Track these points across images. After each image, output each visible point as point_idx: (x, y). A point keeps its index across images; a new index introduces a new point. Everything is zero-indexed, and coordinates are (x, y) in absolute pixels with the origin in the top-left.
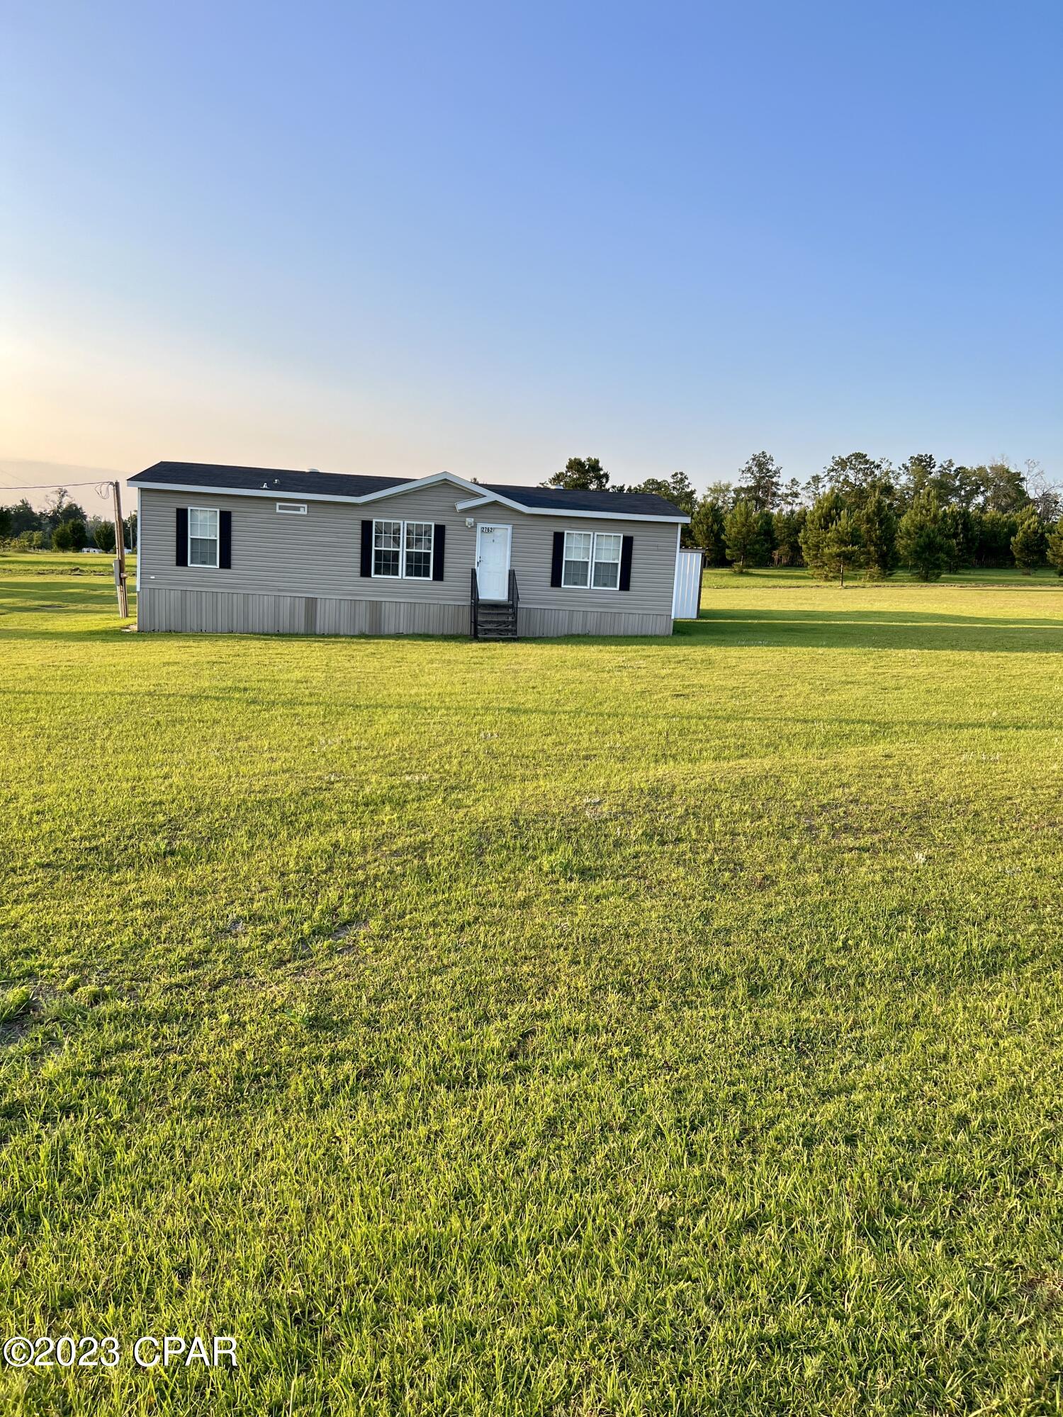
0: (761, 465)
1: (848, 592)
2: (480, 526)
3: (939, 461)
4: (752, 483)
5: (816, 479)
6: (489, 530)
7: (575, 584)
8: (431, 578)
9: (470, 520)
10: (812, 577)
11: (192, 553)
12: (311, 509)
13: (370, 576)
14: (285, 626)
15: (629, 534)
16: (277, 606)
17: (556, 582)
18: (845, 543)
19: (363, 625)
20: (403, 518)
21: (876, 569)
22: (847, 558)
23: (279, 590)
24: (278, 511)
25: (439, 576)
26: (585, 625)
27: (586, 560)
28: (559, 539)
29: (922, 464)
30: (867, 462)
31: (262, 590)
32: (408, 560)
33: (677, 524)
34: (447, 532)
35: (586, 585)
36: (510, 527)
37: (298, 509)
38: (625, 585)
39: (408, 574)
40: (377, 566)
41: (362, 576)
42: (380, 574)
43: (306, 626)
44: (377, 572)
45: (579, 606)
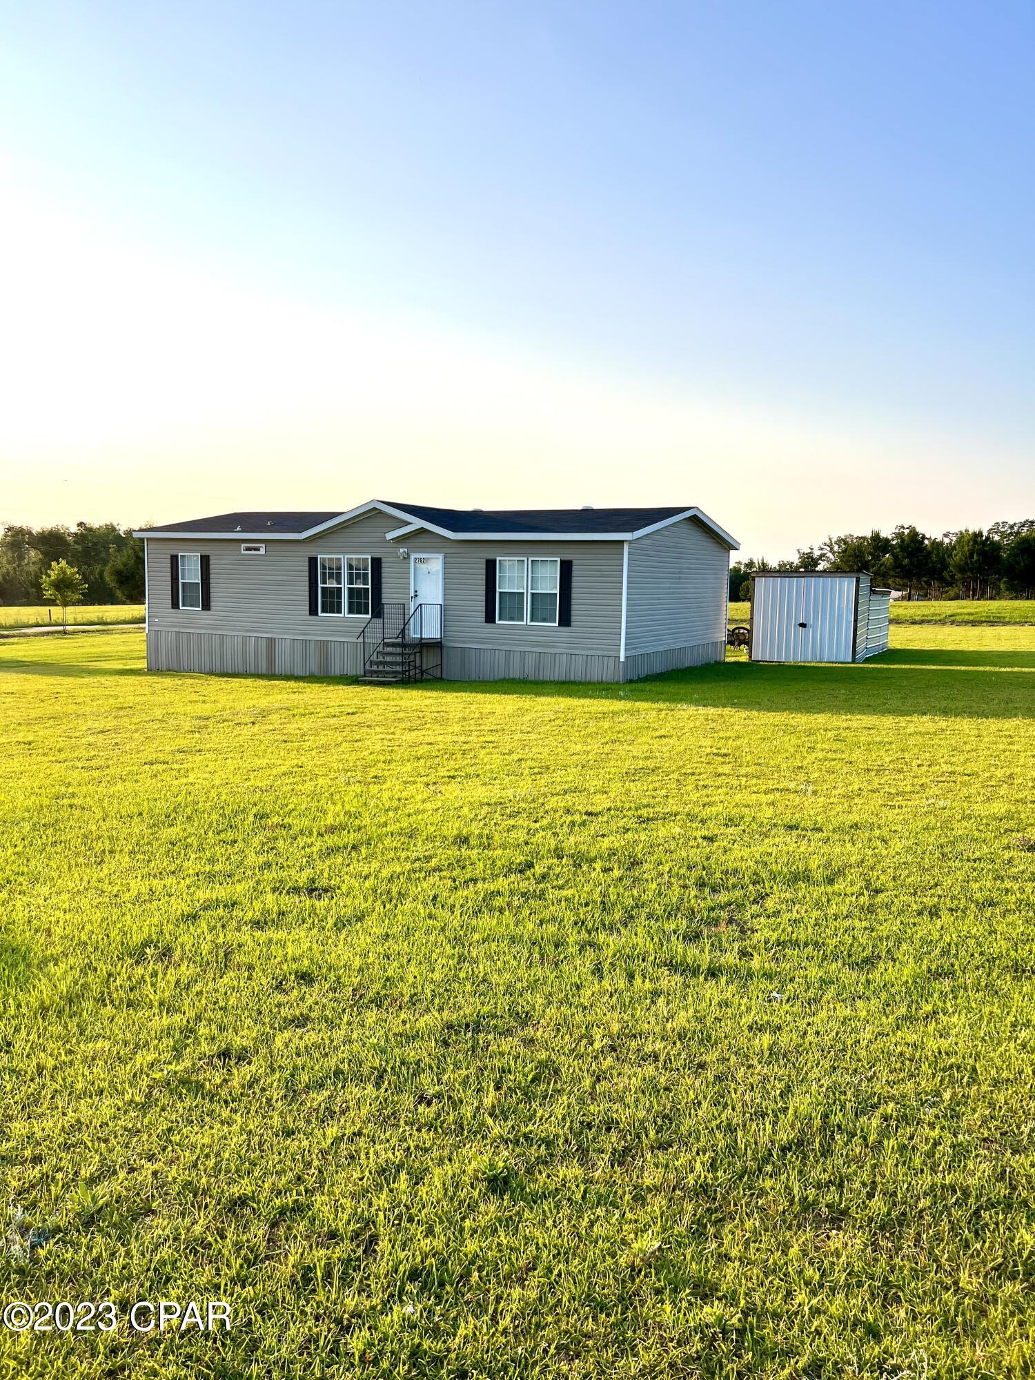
2: (413, 557)
6: (422, 561)
7: (511, 619)
8: (369, 616)
9: (401, 551)
12: (270, 547)
13: (317, 615)
14: (250, 666)
15: (567, 557)
16: (244, 646)
17: (490, 618)
19: (313, 667)
20: (344, 553)
23: (245, 631)
24: (242, 549)
25: (376, 613)
26: (523, 666)
27: (521, 591)
28: (491, 567)
31: (232, 630)
32: (349, 597)
33: (622, 542)
34: (383, 565)
35: (522, 620)
36: (441, 557)
37: (257, 549)
38: (565, 621)
39: (350, 612)
40: (323, 603)
41: (310, 614)
42: (327, 612)
43: (267, 669)
44: (324, 611)
45: (516, 645)
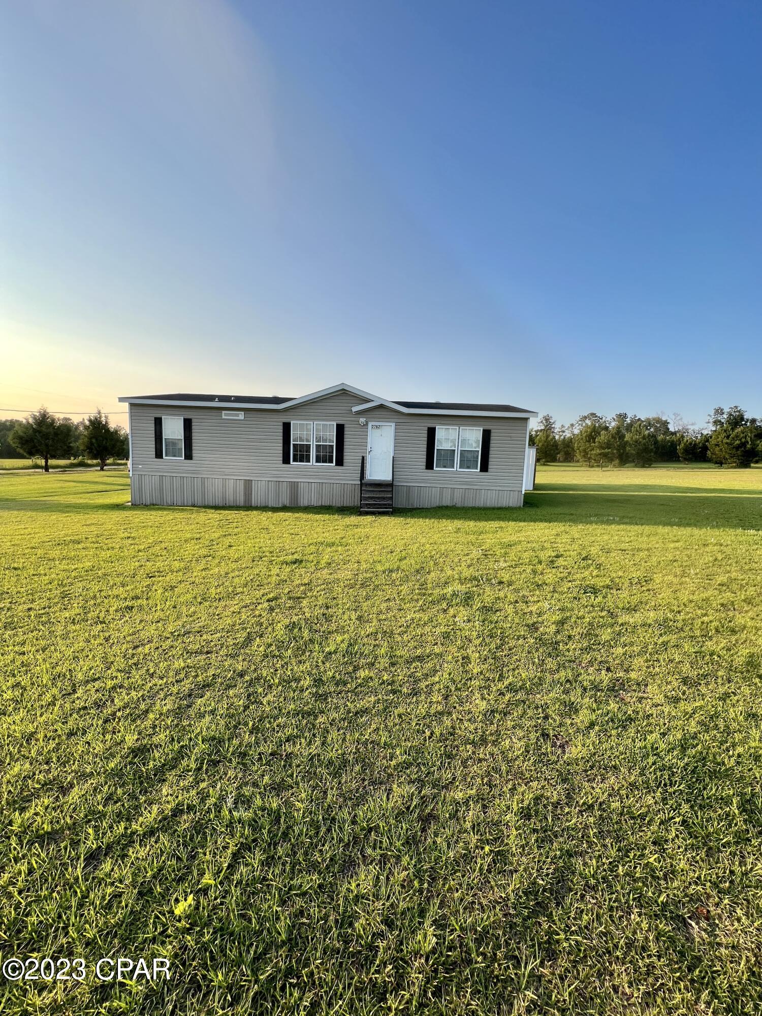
0: (547, 420)
1: (606, 473)
2: (370, 424)
3: (630, 415)
4: (543, 428)
5: (572, 425)
6: (378, 427)
7: (445, 467)
8: (334, 464)
9: (362, 420)
10: (582, 466)
11: (166, 449)
12: (246, 415)
13: (289, 463)
14: (230, 500)
15: (487, 427)
16: (224, 486)
17: (429, 466)
18: (604, 449)
19: (285, 500)
20: (313, 420)
21: (617, 462)
22: (605, 455)
23: (226, 475)
24: (223, 417)
25: (340, 462)
26: (441, 498)
28: (431, 433)
29: (622, 417)
30: (596, 416)
31: (214, 474)
32: (317, 451)
33: (527, 419)
34: (346, 429)
35: (453, 467)
36: (393, 425)
37: (237, 415)
38: (484, 468)
39: (317, 461)
40: (294, 455)
41: (283, 463)
42: (297, 461)
43: (245, 501)
44: (295, 460)
45: (448, 484)
